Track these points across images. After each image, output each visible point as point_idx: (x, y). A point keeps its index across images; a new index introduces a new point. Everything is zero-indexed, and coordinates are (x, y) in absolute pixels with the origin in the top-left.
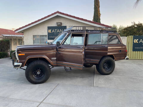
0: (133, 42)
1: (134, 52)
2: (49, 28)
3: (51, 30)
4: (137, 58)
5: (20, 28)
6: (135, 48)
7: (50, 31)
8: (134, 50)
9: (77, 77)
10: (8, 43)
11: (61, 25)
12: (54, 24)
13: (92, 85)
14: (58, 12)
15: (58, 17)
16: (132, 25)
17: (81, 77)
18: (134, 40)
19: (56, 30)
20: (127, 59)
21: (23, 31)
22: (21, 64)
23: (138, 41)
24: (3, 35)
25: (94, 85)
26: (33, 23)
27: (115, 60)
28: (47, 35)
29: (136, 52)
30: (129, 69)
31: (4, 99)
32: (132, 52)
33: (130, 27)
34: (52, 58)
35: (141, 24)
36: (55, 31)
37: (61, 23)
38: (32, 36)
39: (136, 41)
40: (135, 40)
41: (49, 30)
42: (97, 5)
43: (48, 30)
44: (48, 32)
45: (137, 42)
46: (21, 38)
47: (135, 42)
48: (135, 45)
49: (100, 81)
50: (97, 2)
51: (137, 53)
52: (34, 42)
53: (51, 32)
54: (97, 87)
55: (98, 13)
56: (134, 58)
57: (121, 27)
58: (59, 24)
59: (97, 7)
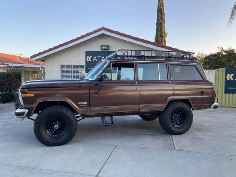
0: (226, 79)
1: (227, 95)
2: (88, 54)
3: (91, 57)
4: (232, 105)
5: (40, 54)
6: (229, 88)
7: (89, 59)
8: (227, 91)
9: (143, 134)
10: (17, 78)
11: (108, 49)
12: (96, 47)
13: (172, 148)
14: (104, 29)
15: (103, 36)
16: (219, 51)
17: (149, 135)
18: (226, 75)
19: (99, 57)
20: (216, 107)
21: (43, 59)
22: (28, 110)
23: (232, 77)
24: (7, 65)
25: (176, 148)
26: (61, 45)
27: (193, 109)
28: (84, 66)
29: (231, 95)
30: (225, 123)
31: (31, 171)
32: (224, 94)
33: (215, 55)
34: (80, 103)
35: (233, 51)
36: (97, 58)
37: (108, 46)
38: (60, 66)
39: (230, 77)
40: (229, 75)
41: (88, 57)
42: (162, 18)
43: (86, 58)
44: (86, 60)
45: (232, 79)
46: (37, 70)
47: (228, 79)
48: (228, 83)
49: (184, 142)
50: (162, 15)
51: (233, 96)
52: (62, 77)
53: (91, 61)
54: (182, 150)
55: (163, 31)
56: (227, 105)
57: (200, 55)
58: (105, 47)
59: (161, 23)
